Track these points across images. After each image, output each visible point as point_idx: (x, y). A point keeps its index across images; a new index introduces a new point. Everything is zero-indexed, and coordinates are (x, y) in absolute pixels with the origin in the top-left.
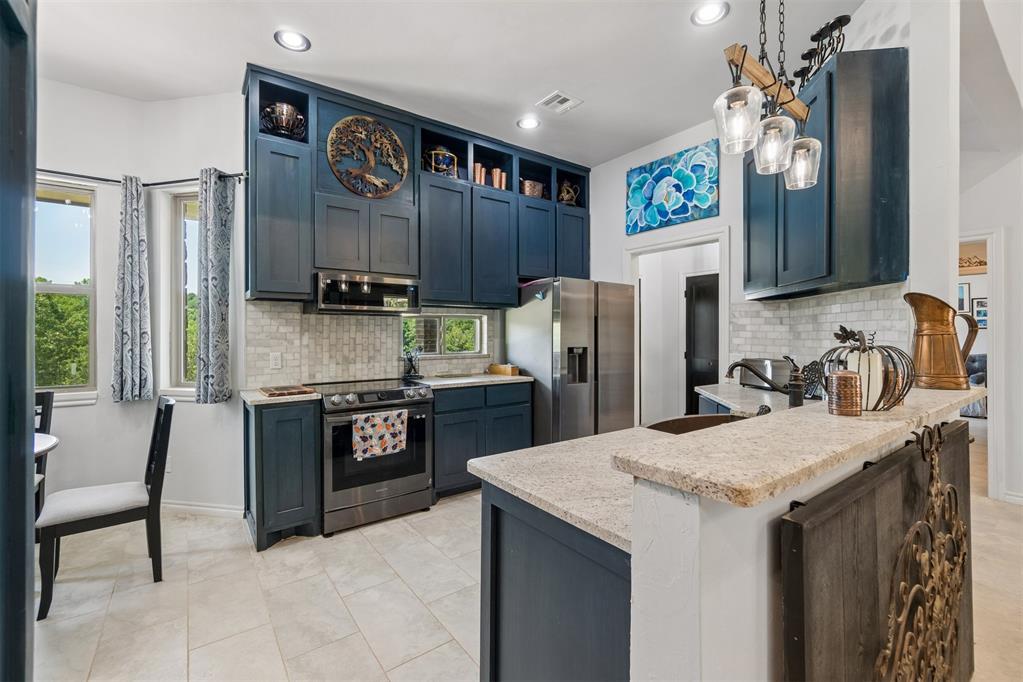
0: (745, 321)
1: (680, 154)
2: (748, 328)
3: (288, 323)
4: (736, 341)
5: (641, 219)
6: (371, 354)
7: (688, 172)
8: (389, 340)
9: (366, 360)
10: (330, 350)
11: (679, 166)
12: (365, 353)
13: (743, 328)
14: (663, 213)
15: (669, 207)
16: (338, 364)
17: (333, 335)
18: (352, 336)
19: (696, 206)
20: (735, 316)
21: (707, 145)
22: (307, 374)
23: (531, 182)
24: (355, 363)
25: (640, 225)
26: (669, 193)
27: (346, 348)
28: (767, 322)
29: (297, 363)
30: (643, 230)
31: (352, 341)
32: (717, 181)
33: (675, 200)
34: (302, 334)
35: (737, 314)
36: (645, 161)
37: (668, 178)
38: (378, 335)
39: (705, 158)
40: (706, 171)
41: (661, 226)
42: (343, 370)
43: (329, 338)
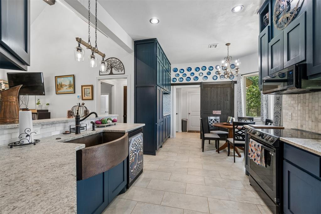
10: (309, 113)
22: (300, 124)
34: (298, 103)
43: (308, 106)
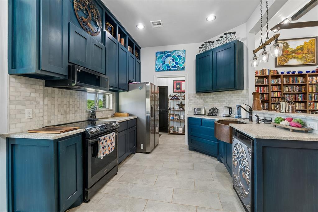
0: (193, 98)
1: (174, 51)
2: (193, 100)
3: (36, 91)
4: (190, 103)
5: (161, 67)
6: (76, 109)
7: (177, 57)
8: (83, 103)
9: (74, 112)
10: (58, 108)
11: (174, 54)
12: (74, 109)
13: (192, 100)
14: (169, 67)
15: (170, 65)
16: (62, 114)
17: (60, 100)
18: (68, 100)
19: (179, 67)
20: (189, 97)
21: (182, 50)
22: (47, 120)
23: (130, 47)
24: (69, 114)
25: (160, 69)
26: (170, 62)
27: (65, 106)
28: (198, 99)
29: (41, 115)
30: (161, 71)
31: (68, 102)
32: (185, 61)
33: (172, 64)
34: (44, 98)
35: (190, 96)
36: (163, 50)
37: (170, 57)
38: (78, 100)
39: (182, 54)
40: (182, 58)
41: (168, 70)
42: (64, 118)
43: (57, 101)
